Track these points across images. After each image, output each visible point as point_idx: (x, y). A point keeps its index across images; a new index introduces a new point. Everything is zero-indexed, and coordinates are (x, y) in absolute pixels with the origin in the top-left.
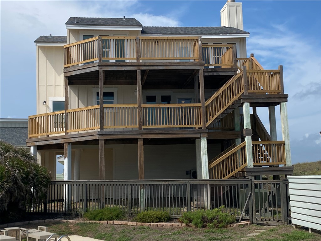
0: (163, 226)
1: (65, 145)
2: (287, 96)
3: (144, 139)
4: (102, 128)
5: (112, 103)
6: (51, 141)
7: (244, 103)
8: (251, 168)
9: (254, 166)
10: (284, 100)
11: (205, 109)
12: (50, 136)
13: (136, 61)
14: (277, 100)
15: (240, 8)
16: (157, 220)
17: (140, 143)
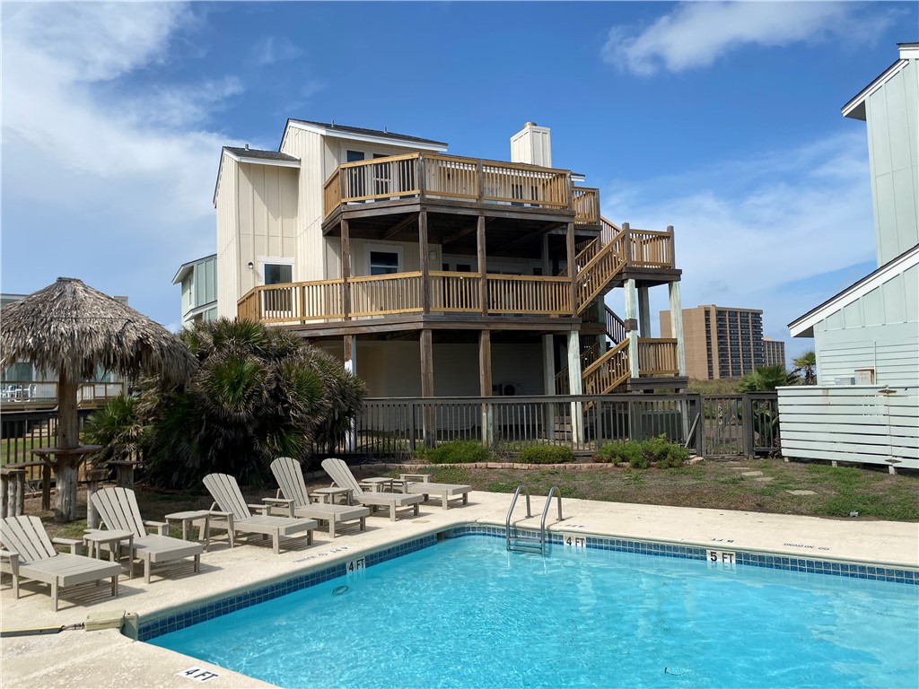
0: (575, 468)
1: (347, 340)
2: (680, 272)
3: (491, 331)
4: (427, 310)
5: (395, 271)
6: (314, 332)
7: (627, 280)
8: (637, 379)
9: (640, 376)
10: (676, 278)
11: (576, 285)
12: (307, 322)
13: (475, 201)
14: (668, 278)
15: (548, 137)
16: (560, 460)
17: (485, 339)
